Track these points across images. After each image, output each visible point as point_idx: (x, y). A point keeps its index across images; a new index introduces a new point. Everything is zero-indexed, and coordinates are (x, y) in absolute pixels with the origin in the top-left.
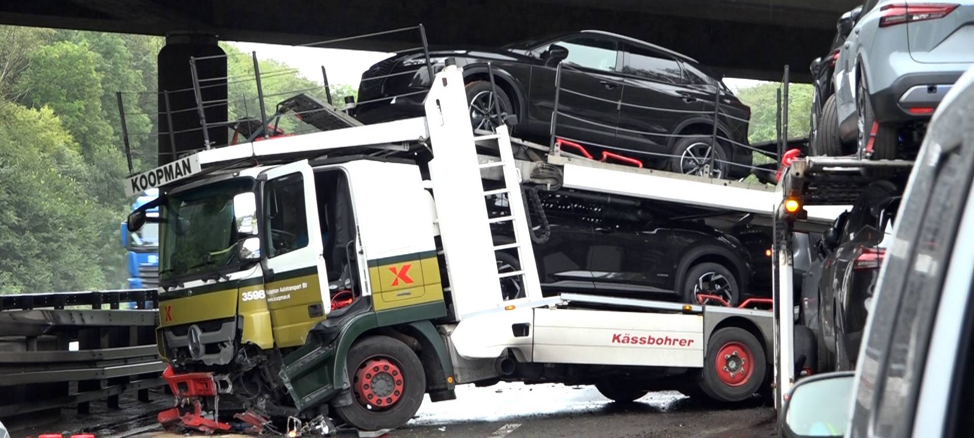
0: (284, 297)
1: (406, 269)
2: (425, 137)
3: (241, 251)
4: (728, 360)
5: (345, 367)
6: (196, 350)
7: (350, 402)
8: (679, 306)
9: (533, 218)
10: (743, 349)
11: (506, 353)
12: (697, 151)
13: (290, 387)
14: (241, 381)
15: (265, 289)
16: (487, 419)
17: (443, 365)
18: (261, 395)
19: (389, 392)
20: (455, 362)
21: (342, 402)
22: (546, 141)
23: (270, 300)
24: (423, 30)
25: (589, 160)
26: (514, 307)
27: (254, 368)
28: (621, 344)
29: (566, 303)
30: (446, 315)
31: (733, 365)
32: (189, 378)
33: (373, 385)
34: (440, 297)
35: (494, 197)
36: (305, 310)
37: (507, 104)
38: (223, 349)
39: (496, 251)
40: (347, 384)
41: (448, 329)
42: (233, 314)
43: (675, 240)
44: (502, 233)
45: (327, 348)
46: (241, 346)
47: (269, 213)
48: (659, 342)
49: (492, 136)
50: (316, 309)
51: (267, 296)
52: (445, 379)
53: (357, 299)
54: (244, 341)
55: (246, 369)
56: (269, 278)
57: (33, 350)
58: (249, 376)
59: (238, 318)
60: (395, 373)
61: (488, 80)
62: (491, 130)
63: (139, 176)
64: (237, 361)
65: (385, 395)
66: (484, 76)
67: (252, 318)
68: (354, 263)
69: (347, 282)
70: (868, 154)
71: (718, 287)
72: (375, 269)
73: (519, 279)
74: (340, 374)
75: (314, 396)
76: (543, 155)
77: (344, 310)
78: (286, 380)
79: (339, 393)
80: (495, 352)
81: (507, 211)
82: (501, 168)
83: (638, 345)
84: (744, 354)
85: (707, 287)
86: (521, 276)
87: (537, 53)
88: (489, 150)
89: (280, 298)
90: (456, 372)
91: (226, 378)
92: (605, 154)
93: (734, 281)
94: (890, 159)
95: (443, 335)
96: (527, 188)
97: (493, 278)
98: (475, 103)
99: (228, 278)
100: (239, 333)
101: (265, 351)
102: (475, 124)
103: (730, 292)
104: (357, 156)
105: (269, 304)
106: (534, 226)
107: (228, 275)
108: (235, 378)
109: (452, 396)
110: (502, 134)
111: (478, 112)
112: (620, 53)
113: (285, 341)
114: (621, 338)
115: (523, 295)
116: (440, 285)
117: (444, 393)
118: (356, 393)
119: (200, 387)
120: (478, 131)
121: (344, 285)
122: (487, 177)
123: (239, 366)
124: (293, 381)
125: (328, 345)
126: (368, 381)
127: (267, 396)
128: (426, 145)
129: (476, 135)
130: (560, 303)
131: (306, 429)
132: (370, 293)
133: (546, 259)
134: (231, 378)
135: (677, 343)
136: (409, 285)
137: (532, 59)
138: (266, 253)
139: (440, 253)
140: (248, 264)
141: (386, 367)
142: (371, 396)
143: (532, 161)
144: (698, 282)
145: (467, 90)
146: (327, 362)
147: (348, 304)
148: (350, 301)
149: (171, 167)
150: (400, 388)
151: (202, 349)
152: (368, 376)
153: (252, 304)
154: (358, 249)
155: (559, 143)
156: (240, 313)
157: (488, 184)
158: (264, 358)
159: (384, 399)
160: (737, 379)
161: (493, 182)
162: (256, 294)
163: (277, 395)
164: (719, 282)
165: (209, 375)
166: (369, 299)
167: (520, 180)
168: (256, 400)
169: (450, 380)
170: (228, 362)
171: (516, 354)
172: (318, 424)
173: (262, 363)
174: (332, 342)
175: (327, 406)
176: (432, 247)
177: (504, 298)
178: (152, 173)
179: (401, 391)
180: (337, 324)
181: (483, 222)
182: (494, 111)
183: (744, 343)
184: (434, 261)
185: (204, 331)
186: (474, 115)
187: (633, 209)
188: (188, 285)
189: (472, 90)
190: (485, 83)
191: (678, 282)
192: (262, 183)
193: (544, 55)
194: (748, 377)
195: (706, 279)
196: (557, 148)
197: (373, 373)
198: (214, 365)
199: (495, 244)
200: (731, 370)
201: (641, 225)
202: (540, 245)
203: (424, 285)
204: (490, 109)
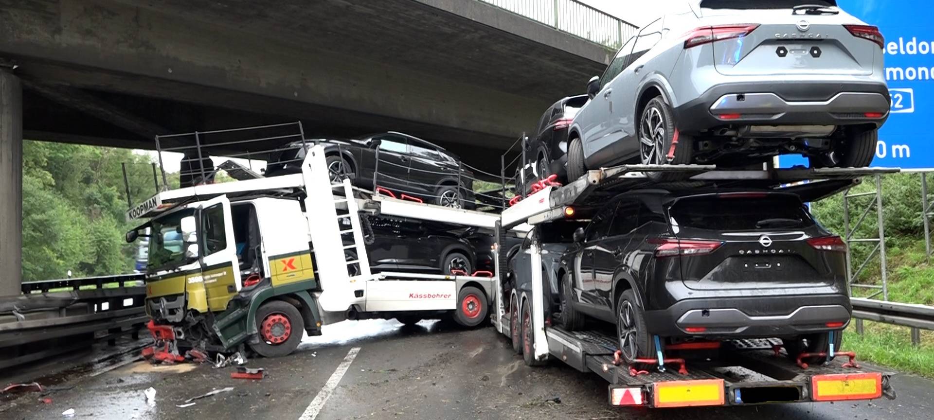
0: (213, 281)
1: (291, 261)
2: (302, 185)
3: (187, 253)
4: (468, 304)
5: (254, 321)
6: (164, 312)
7: (258, 341)
8: (443, 277)
9: (365, 231)
10: (476, 298)
11: (351, 307)
12: (449, 195)
13: (219, 334)
14: (190, 331)
15: (203, 275)
16: (340, 343)
17: (314, 315)
18: (202, 339)
19: (282, 334)
20: (321, 314)
21: (253, 342)
22: (371, 189)
23: (206, 282)
24: (301, 125)
25: (394, 199)
26: (355, 281)
27: (197, 324)
28: (414, 299)
29: (384, 278)
30: (316, 287)
31: (471, 307)
32: (161, 328)
33: (272, 331)
34: (313, 277)
35: (342, 219)
36: (225, 288)
37: (349, 169)
38: (178, 313)
39: (345, 250)
40: (255, 331)
41: (317, 294)
42: (183, 291)
43: (439, 242)
44: (348, 239)
45: (243, 310)
46: (188, 311)
47: (204, 228)
48: (434, 296)
49: (341, 185)
50: (232, 288)
51: (204, 280)
52: (316, 324)
53: (262, 280)
54: (189, 307)
55: (192, 324)
56: (205, 269)
57: (63, 316)
58: (195, 328)
59: (186, 294)
60: (285, 322)
61: (339, 155)
62: (340, 181)
63: (132, 210)
64: (186, 319)
65: (279, 336)
66: (336, 153)
67: (194, 294)
68: (260, 258)
69: (256, 269)
70: (670, 160)
71: (460, 266)
72: (273, 261)
73: (358, 265)
74: (251, 325)
75: (235, 339)
76: (369, 196)
77: (254, 286)
78: (217, 329)
79: (251, 337)
80: (344, 307)
81: (350, 227)
82: (346, 202)
83: (422, 298)
84: (476, 300)
85: (455, 266)
86: (358, 263)
87: (364, 143)
88: (339, 192)
89: (211, 281)
90: (322, 319)
91: (180, 330)
92: (403, 196)
93: (469, 263)
94: (686, 164)
95: (314, 298)
96: (362, 214)
97: (343, 264)
98: (331, 167)
99: (180, 269)
100: (186, 302)
101: (204, 314)
102: (332, 179)
103: (467, 269)
104: (261, 195)
105: (205, 284)
106: (366, 235)
107: (180, 267)
108: (186, 329)
109: (320, 334)
110: (347, 184)
111: (333, 173)
112: (408, 146)
113: (215, 307)
114: (414, 296)
115: (359, 273)
116: (312, 270)
117: (315, 332)
118: (262, 335)
119: (167, 334)
120: (333, 182)
121: (254, 271)
122: (338, 208)
123: (188, 323)
124: (222, 331)
125: (244, 308)
126: (269, 328)
127: (206, 340)
128: (303, 189)
129: (332, 184)
130: (381, 278)
131: (228, 361)
132: (269, 276)
133: (372, 253)
134: (183, 330)
135: (443, 297)
136: (294, 270)
137: (362, 146)
138: (202, 253)
139: (312, 251)
140: (192, 260)
141: (280, 319)
142: (270, 337)
143: (363, 199)
144: (451, 264)
145: (327, 160)
146: (243, 317)
147: (257, 283)
148: (258, 281)
149: (147, 203)
150: (288, 331)
151: (167, 312)
152: (269, 325)
153: (194, 286)
154: (262, 250)
155: (378, 189)
156: (187, 291)
157: (340, 212)
158: (203, 318)
159: (279, 338)
160: (473, 314)
161: (342, 211)
162: (196, 279)
163: (212, 339)
164: (461, 263)
165: (171, 327)
166: (269, 279)
167: (358, 210)
168: (200, 342)
169: (318, 325)
170: (180, 320)
171: (356, 307)
172: (236, 358)
173: (202, 320)
174: (246, 306)
175: (243, 344)
176: (308, 248)
177: (349, 275)
178: (138, 208)
179: (289, 333)
180: (249, 295)
181: (337, 234)
182: (342, 172)
183: (476, 295)
184: (309, 255)
185: (168, 301)
186: (331, 174)
187: (418, 225)
188: (160, 273)
189: (330, 160)
190: (337, 157)
191: (441, 264)
192: (200, 211)
193: (369, 143)
194: (479, 313)
195: (455, 262)
196: (377, 192)
197: (272, 323)
198: (173, 322)
199: (344, 245)
200: (471, 310)
201: (420, 234)
202: (369, 245)
203: (302, 270)
204: (339, 171)
